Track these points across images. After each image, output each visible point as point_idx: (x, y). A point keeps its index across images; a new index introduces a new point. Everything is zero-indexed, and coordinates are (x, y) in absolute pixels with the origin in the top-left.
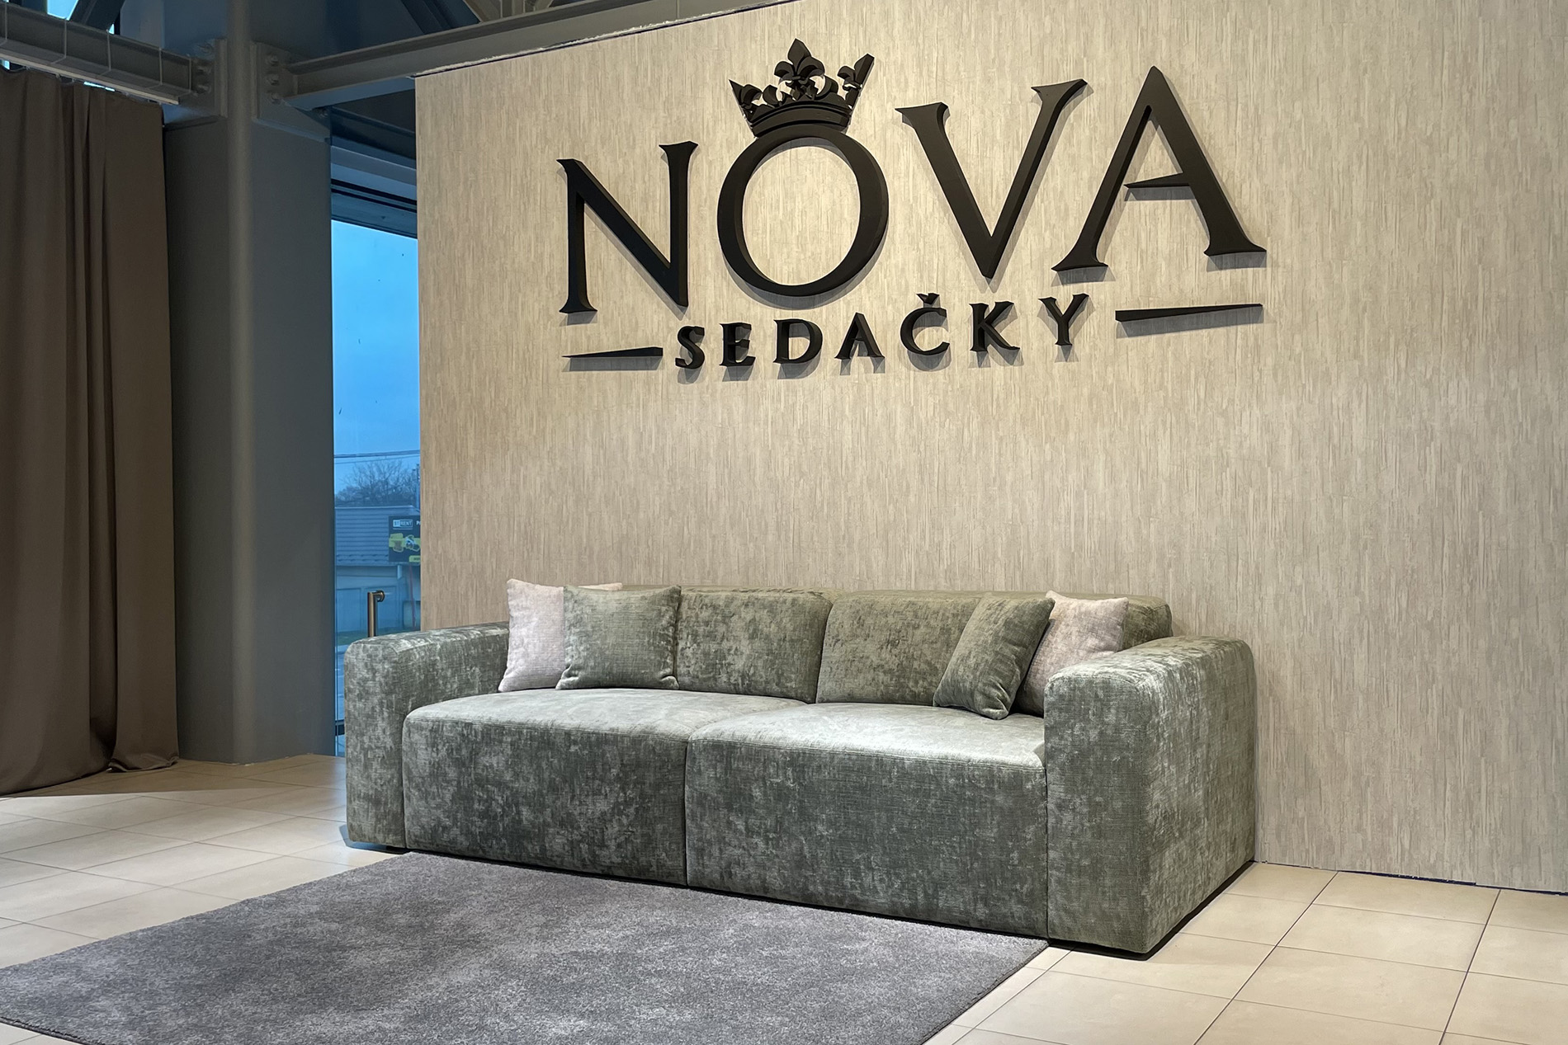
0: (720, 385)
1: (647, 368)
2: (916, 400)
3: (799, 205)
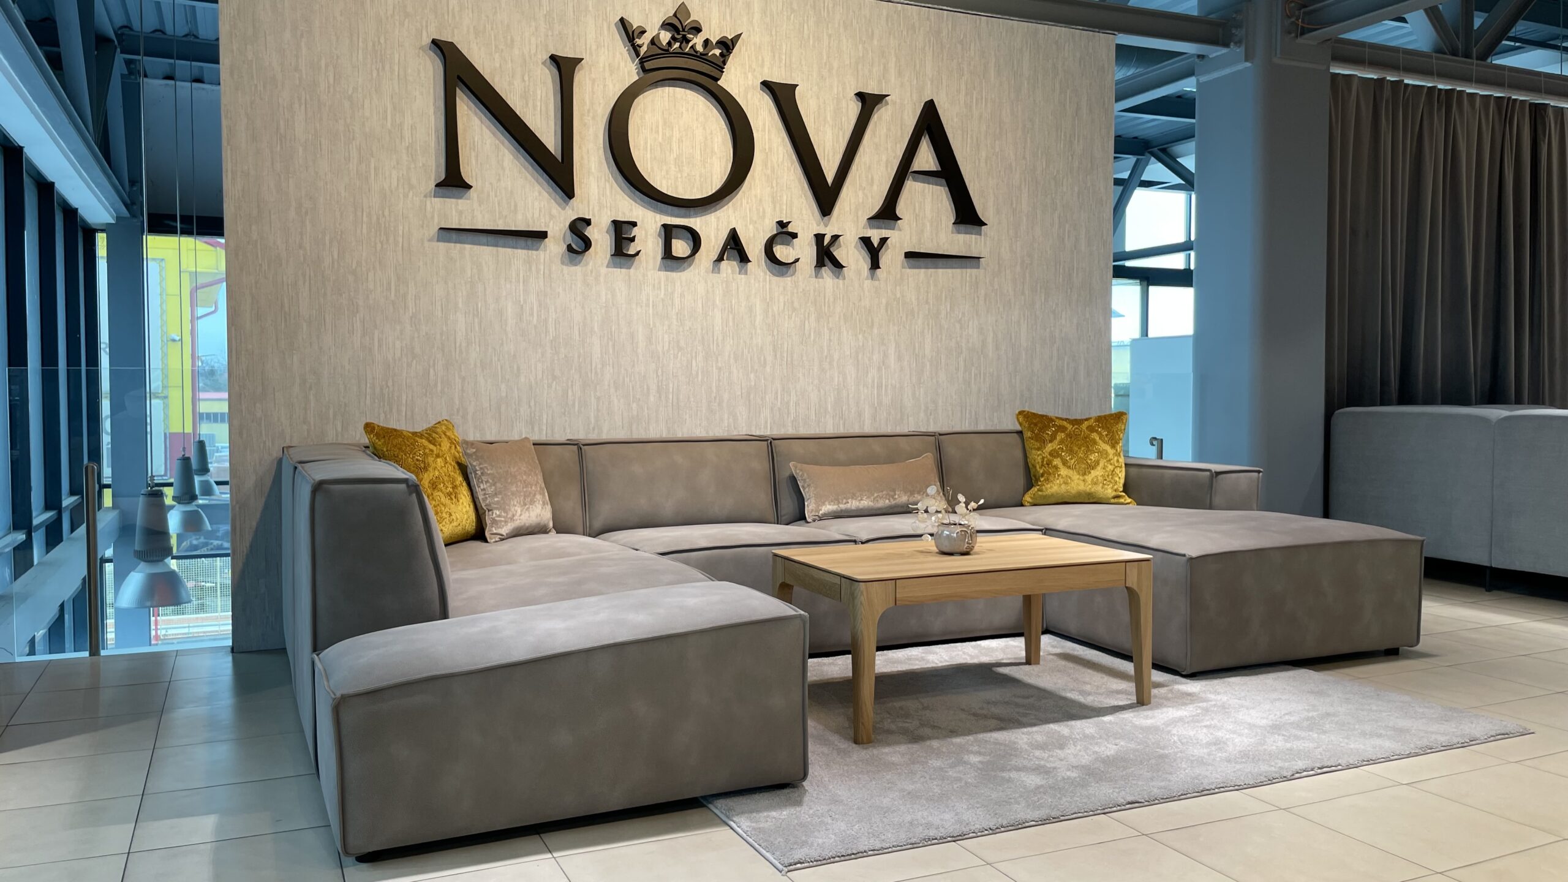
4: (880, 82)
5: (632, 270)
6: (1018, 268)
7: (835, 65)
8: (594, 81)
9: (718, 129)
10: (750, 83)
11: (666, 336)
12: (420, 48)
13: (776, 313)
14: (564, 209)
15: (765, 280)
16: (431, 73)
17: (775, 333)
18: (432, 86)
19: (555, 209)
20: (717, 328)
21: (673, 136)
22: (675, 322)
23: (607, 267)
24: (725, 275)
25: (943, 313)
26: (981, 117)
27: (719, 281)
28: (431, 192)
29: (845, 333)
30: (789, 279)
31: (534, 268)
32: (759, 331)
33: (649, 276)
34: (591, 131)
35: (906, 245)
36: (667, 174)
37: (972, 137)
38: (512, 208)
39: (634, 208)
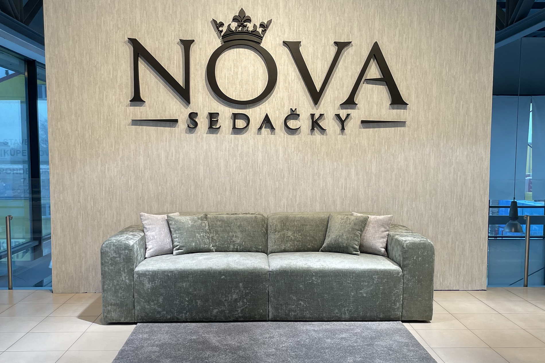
0: (205, 135)
1: (170, 127)
2: (287, 146)
3: (240, 70)
4: (348, 35)
5: (218, 135)
6: (430, 126)
7: (323, 29)
8: (200, 49)
9: (261, 66)
10: (278, 43)
11: (234, 165)
12: (124, 42)
13: (290, 153)
14: (187, 108)
15: (284, 137)
16: (129, 52)
17: (289, 162)
18: (129, 58)
19: (183, 109)
20: (259, 161)
21: (238, 71)
22: (239, 158)
23: (207, 134)
24: (264, 135)
25: (383, 150)
26: (408, 47)
27: (261, 139)
28: (129, 104)
29: (327, 162)
30: (297, 136)
31: (173, 136)
32: (281, 161)
33: (227, 137)
34: (199, 72)
35: (362, 117)
36: (235, 89)
37: (402, 58)
38: (164, 109)
39: (219, 106)
